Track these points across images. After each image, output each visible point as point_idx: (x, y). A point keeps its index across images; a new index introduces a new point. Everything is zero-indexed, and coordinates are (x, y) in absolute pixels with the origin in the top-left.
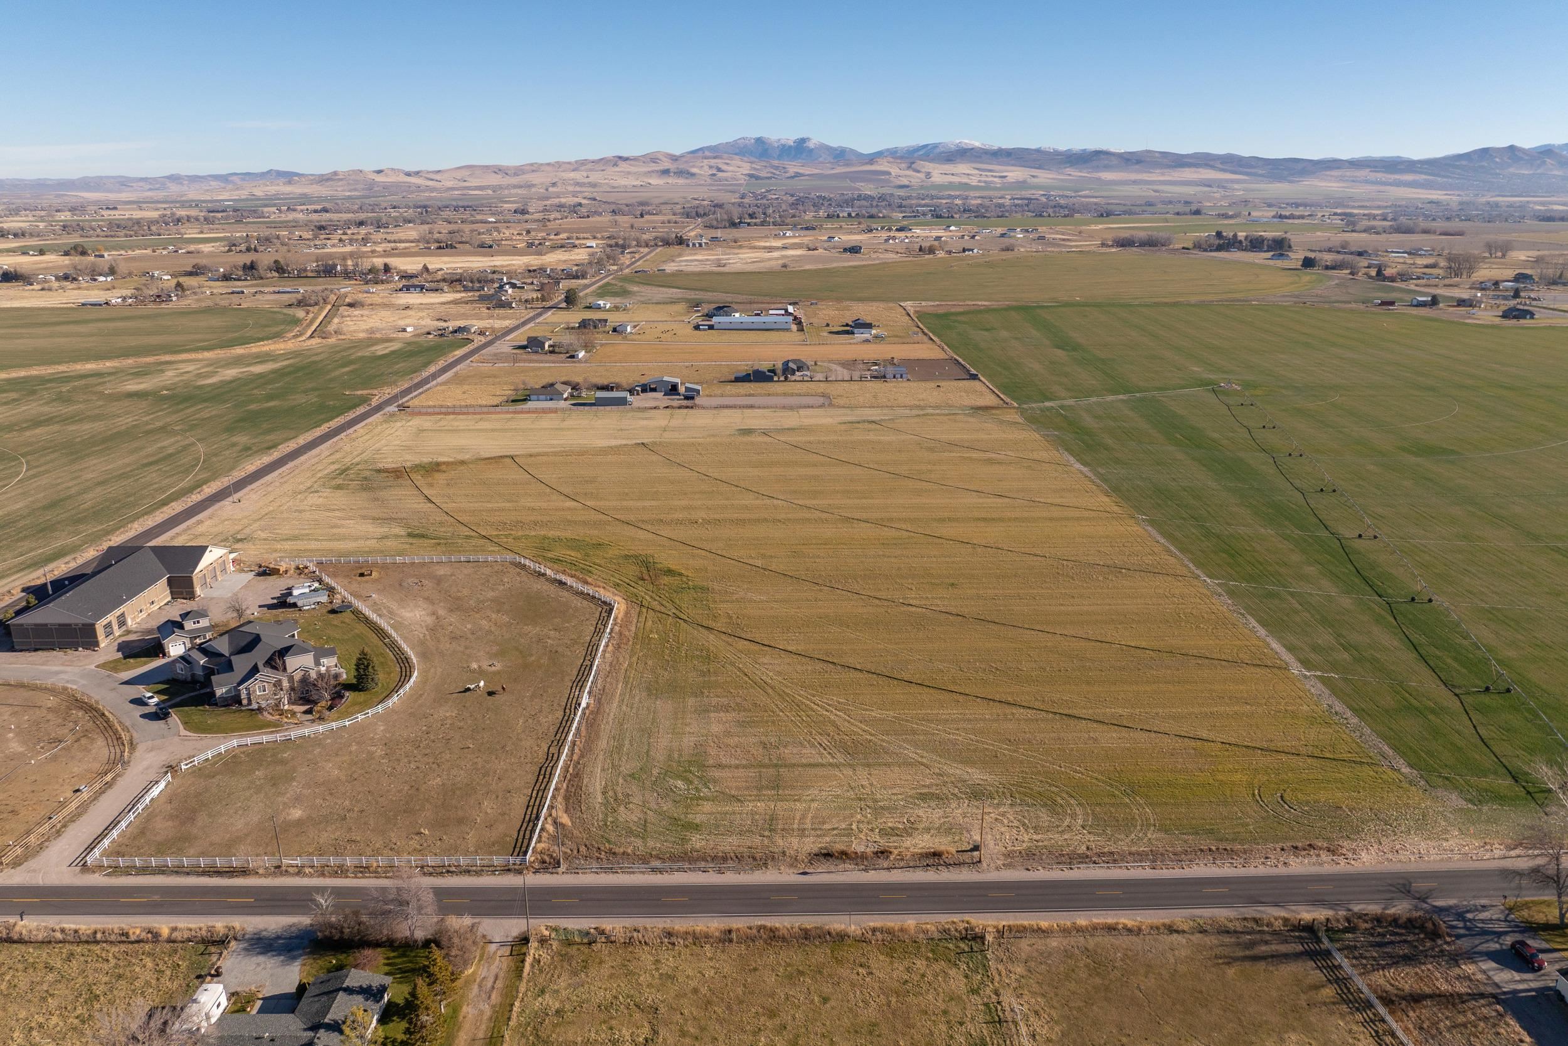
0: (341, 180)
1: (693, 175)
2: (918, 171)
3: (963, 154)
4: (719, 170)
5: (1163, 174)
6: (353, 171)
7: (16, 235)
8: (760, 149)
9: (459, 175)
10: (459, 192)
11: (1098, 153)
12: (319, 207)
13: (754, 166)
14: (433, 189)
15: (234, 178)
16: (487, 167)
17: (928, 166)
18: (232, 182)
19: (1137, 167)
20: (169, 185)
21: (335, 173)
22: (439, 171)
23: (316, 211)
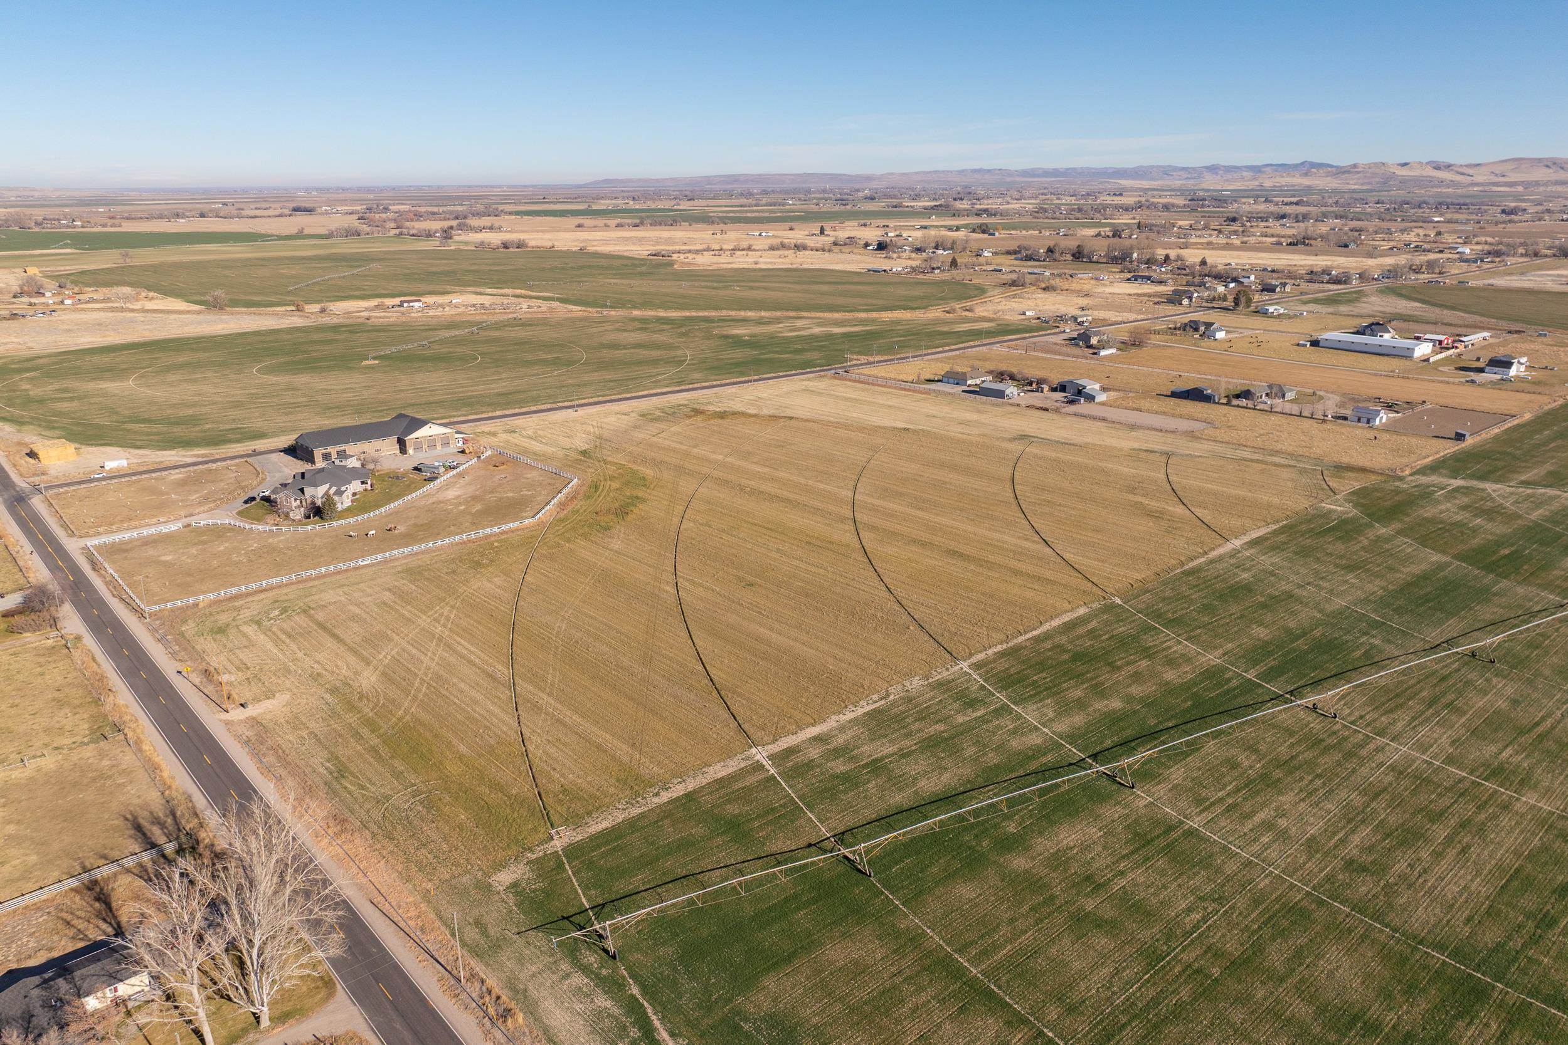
0: (1358, 173)
6: (1375, 164)
7: (1001, 215)
9: (1498, 169)
10: (1480, 188)
12: (1294, 200)
14: (1452, 184)
15: (1268, 169)
16: (1540, 160)
18: (1264, 172)
20: (1205, 174)
21: (1355, 166)
22: (1479, 165)
23: (1291, 203)
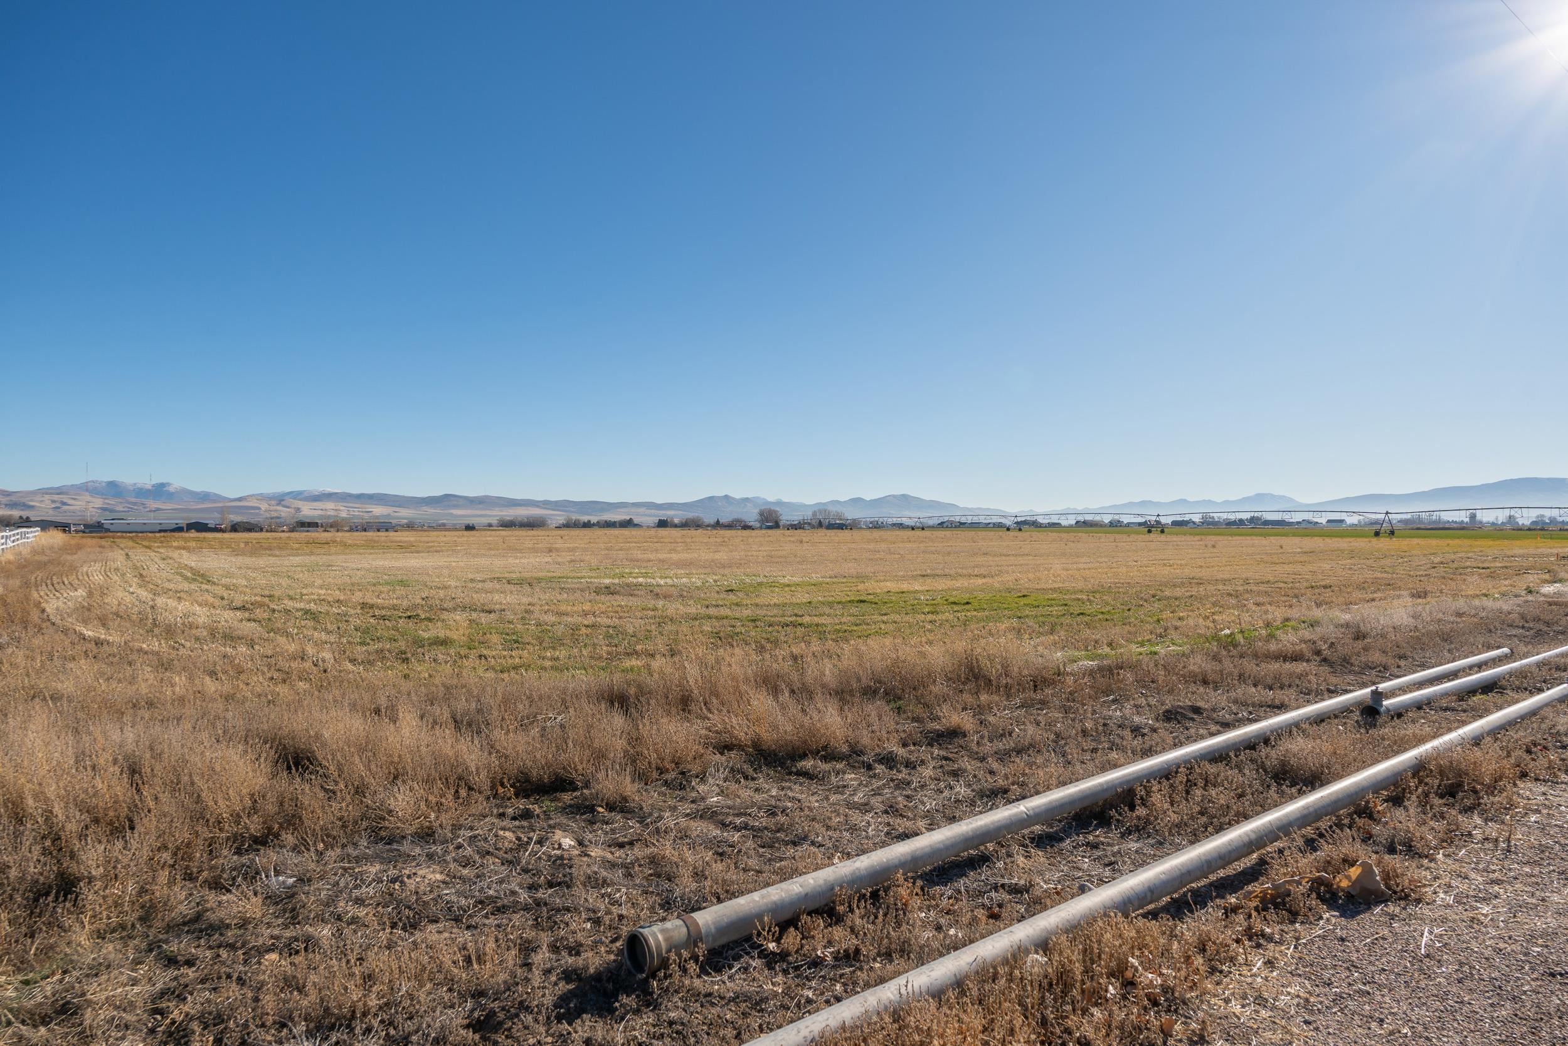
1: (33, 507)
2: (288, 507)
3: (330, 496)
4: (64, 504)
5: (501, 511)
8: (114, 489)
11: (447, 496)
13: (107, 501)
17: (299, 504)
19: (481, 506)
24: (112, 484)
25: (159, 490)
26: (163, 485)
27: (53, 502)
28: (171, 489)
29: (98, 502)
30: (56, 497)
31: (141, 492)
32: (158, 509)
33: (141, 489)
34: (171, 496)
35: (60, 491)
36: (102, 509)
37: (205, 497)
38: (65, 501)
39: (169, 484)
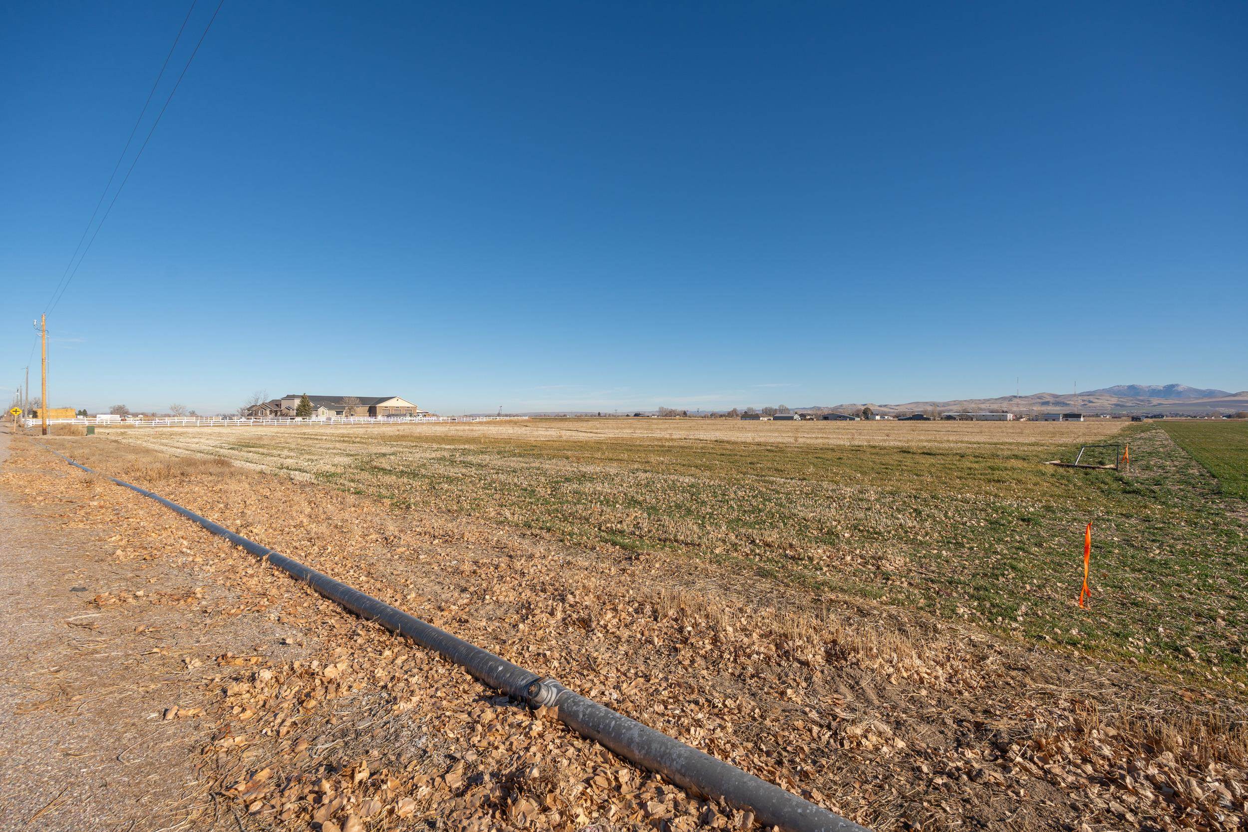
24: (1132, 388)
25: (1170, 390)
26: (1173, 386)
27: (1083, 401)
28: (1180, 389)
29: (1114, 400)
30: (1085, 398)
31: (1155, 392)
32: (1160, 404)
33: (1154, 390)
34: (1179, 394)
35: (1090, 394)
36: (1115, 405)
37: (1211, 393)
38: (1091, 400)
39: (1177, 385)
